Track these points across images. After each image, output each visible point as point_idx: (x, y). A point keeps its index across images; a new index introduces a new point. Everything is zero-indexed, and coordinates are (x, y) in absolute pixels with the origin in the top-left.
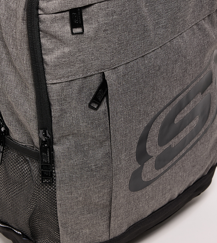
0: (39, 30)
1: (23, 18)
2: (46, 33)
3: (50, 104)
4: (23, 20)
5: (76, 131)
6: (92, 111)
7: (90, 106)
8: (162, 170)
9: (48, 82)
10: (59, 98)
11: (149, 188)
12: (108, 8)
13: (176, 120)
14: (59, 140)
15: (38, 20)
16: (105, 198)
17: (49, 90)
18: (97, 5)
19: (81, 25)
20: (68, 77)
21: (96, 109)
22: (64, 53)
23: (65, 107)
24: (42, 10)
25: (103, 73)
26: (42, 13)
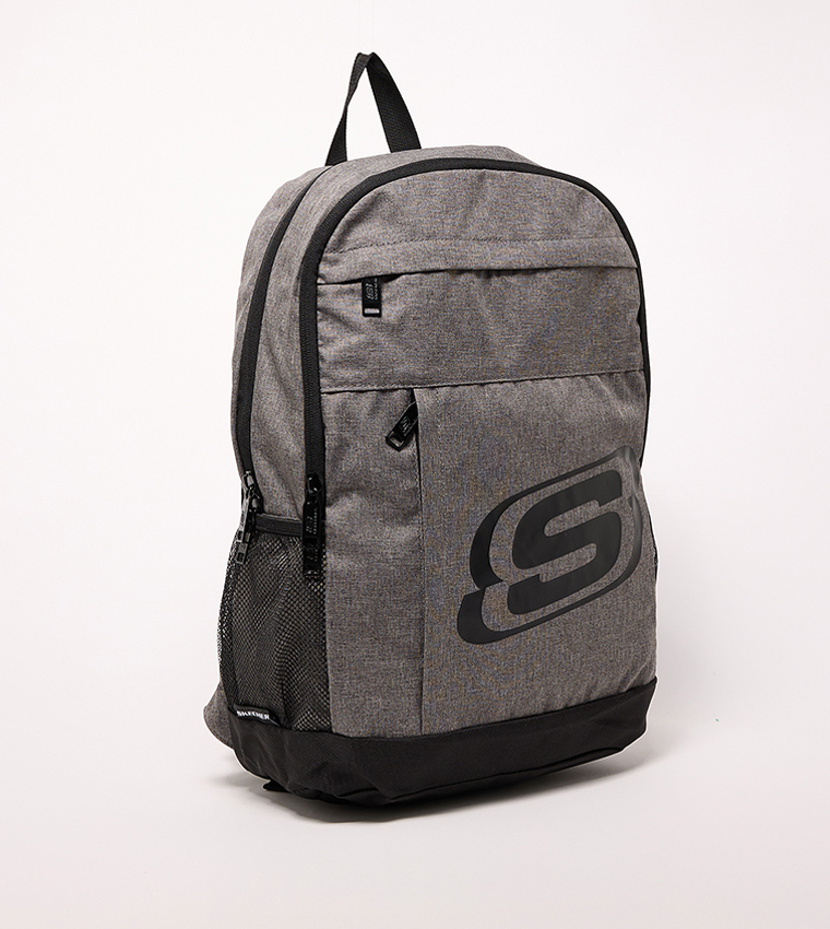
0: (316, 308)
1: (295, 291)
2: (325, 311)
3: (324, 427)
4: (295, 295)
5: (363, 483)
6: (392, 451)
7: (388, 441)
8: (522, 620)
9: (323, 390)
10: (338, 416)
11: (497, 647)
12: (421, 284)
13: (547, 528)
14: (336, 498)
15: (316, 294)
16: (412, 633)
17: (324, 403)
18: (404, 276)
19: (378, 304)
20: (354, 384)
21: (399, 449)
22: (350, 343)
23: (347, 435)
24: (323, 277)
25: (412, 389)
26: (323, 282)
